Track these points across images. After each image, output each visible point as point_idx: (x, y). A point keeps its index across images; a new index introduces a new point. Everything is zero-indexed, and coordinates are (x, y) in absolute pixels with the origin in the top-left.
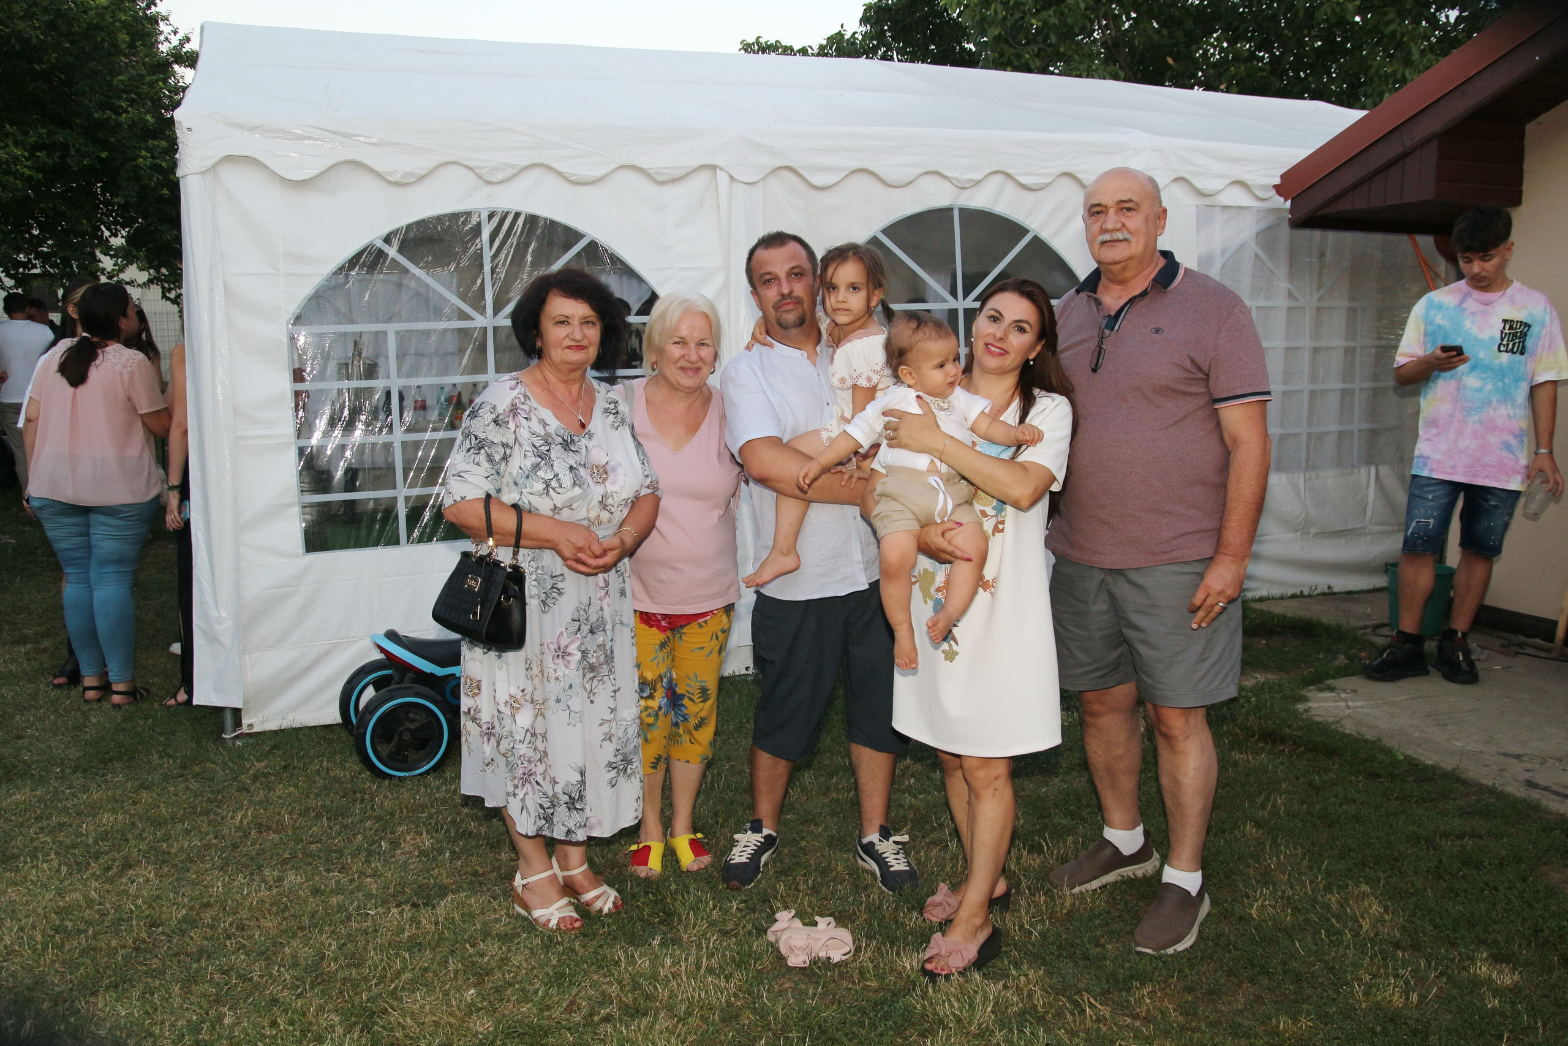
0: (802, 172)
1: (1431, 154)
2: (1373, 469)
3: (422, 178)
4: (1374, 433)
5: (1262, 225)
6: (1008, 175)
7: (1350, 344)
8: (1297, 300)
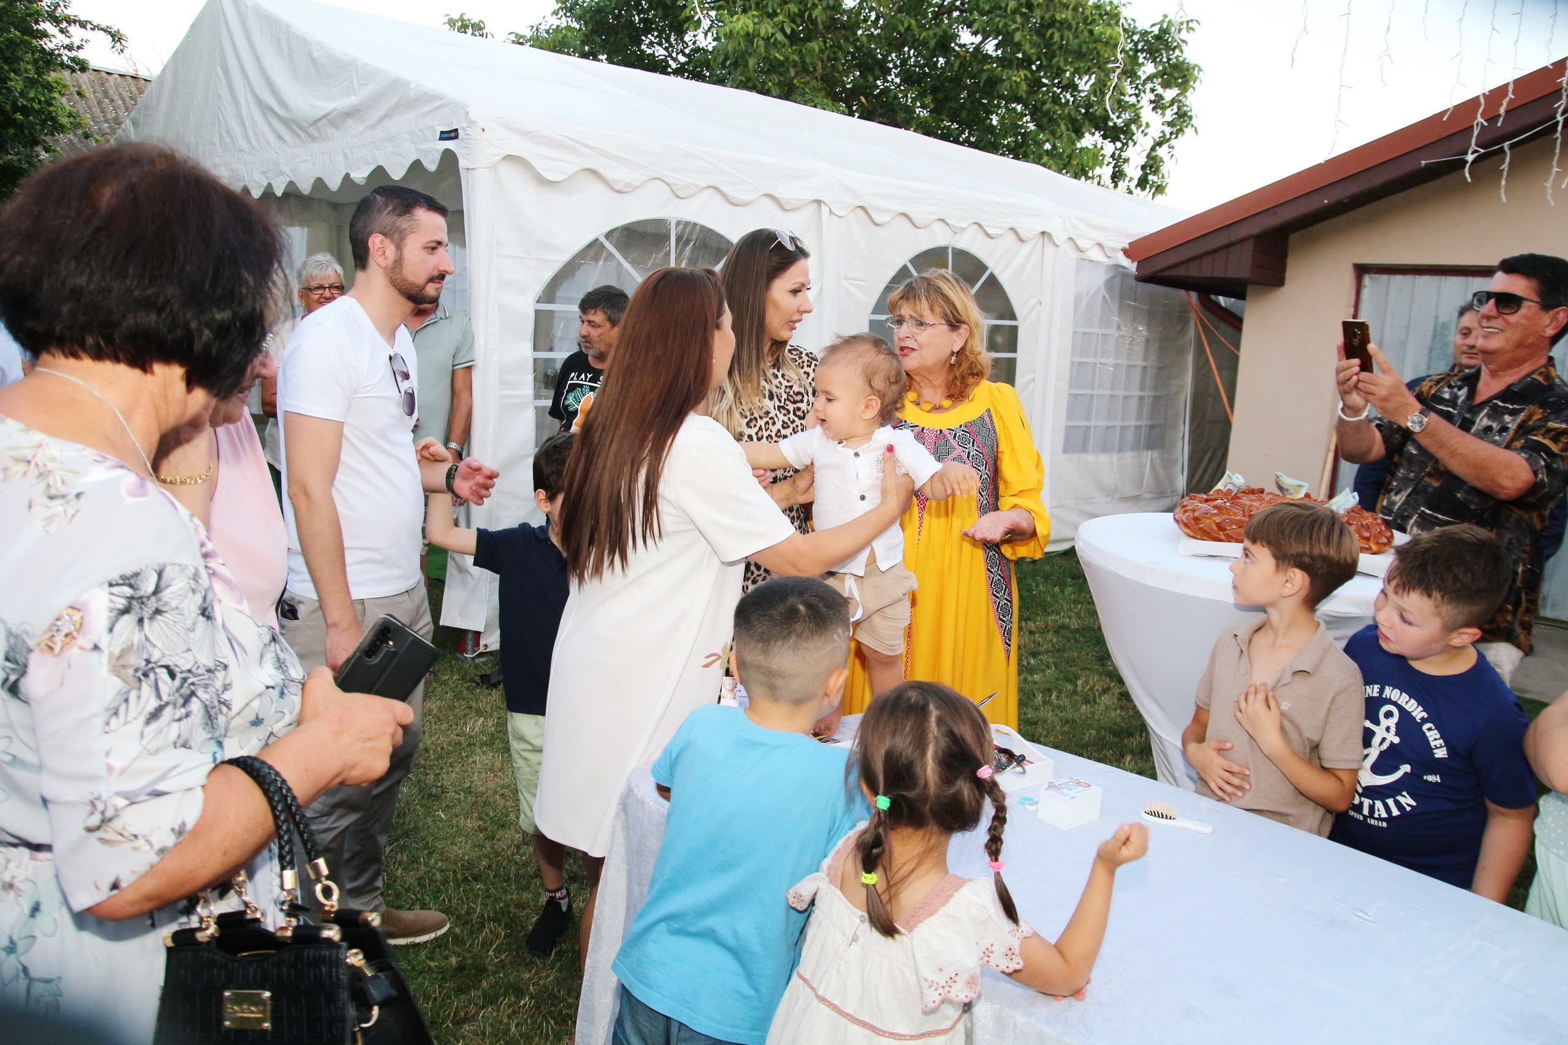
0: (870, 212)
1: (1249, 247)
2: (1150, 453)
3: (637, 188)
4: (1152, 427)
5: (1108, 276)
6: (980, 225)
7: (1145, 364)
8: (1121, 330)
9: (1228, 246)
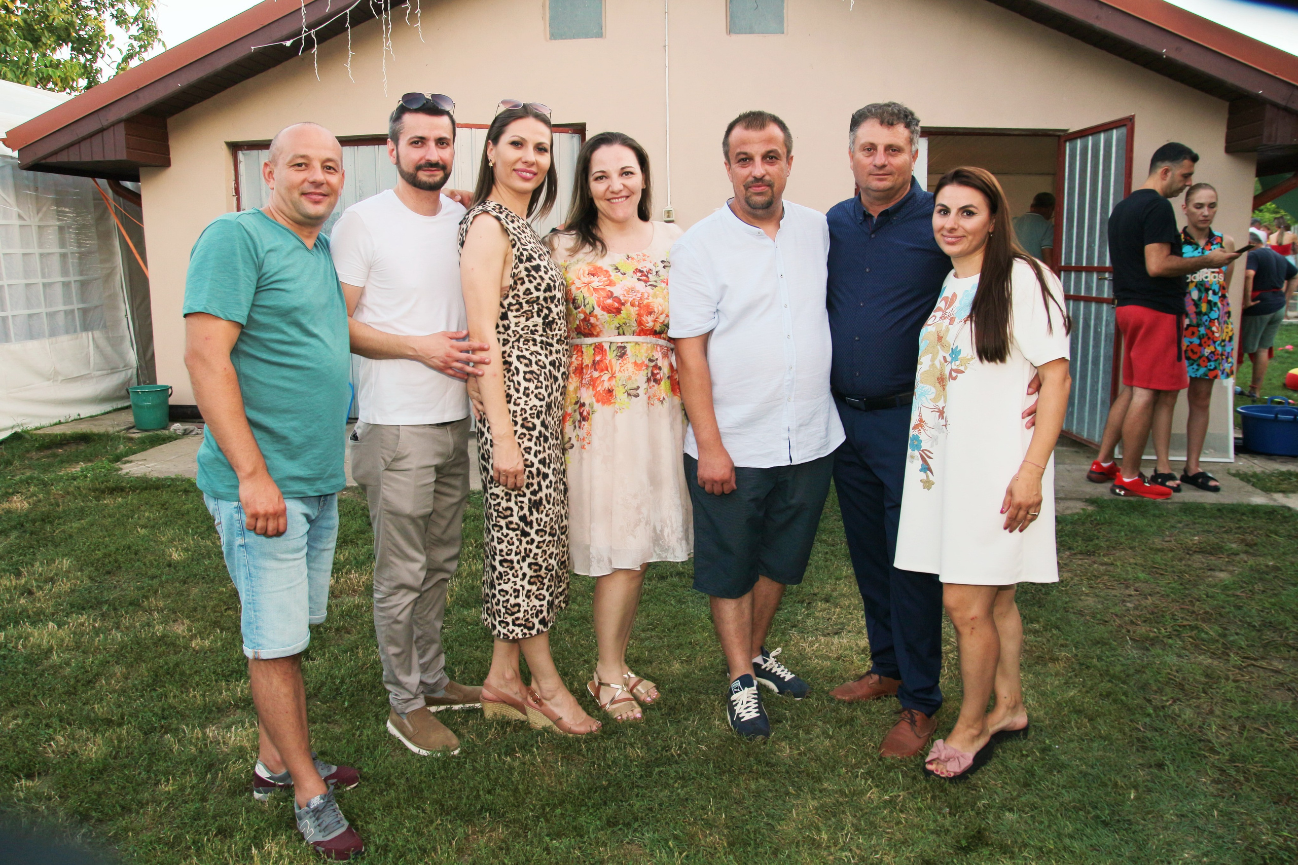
1: (121, 132)
2: (90, 333)
4: (85, 312)
7: (63, 251)
8: (24, 220)
9: (101, 131)
